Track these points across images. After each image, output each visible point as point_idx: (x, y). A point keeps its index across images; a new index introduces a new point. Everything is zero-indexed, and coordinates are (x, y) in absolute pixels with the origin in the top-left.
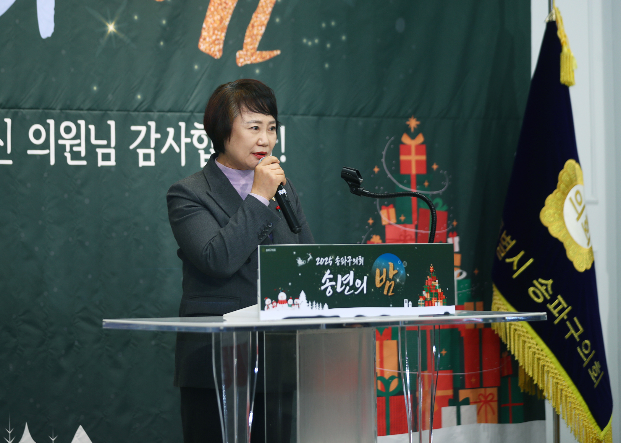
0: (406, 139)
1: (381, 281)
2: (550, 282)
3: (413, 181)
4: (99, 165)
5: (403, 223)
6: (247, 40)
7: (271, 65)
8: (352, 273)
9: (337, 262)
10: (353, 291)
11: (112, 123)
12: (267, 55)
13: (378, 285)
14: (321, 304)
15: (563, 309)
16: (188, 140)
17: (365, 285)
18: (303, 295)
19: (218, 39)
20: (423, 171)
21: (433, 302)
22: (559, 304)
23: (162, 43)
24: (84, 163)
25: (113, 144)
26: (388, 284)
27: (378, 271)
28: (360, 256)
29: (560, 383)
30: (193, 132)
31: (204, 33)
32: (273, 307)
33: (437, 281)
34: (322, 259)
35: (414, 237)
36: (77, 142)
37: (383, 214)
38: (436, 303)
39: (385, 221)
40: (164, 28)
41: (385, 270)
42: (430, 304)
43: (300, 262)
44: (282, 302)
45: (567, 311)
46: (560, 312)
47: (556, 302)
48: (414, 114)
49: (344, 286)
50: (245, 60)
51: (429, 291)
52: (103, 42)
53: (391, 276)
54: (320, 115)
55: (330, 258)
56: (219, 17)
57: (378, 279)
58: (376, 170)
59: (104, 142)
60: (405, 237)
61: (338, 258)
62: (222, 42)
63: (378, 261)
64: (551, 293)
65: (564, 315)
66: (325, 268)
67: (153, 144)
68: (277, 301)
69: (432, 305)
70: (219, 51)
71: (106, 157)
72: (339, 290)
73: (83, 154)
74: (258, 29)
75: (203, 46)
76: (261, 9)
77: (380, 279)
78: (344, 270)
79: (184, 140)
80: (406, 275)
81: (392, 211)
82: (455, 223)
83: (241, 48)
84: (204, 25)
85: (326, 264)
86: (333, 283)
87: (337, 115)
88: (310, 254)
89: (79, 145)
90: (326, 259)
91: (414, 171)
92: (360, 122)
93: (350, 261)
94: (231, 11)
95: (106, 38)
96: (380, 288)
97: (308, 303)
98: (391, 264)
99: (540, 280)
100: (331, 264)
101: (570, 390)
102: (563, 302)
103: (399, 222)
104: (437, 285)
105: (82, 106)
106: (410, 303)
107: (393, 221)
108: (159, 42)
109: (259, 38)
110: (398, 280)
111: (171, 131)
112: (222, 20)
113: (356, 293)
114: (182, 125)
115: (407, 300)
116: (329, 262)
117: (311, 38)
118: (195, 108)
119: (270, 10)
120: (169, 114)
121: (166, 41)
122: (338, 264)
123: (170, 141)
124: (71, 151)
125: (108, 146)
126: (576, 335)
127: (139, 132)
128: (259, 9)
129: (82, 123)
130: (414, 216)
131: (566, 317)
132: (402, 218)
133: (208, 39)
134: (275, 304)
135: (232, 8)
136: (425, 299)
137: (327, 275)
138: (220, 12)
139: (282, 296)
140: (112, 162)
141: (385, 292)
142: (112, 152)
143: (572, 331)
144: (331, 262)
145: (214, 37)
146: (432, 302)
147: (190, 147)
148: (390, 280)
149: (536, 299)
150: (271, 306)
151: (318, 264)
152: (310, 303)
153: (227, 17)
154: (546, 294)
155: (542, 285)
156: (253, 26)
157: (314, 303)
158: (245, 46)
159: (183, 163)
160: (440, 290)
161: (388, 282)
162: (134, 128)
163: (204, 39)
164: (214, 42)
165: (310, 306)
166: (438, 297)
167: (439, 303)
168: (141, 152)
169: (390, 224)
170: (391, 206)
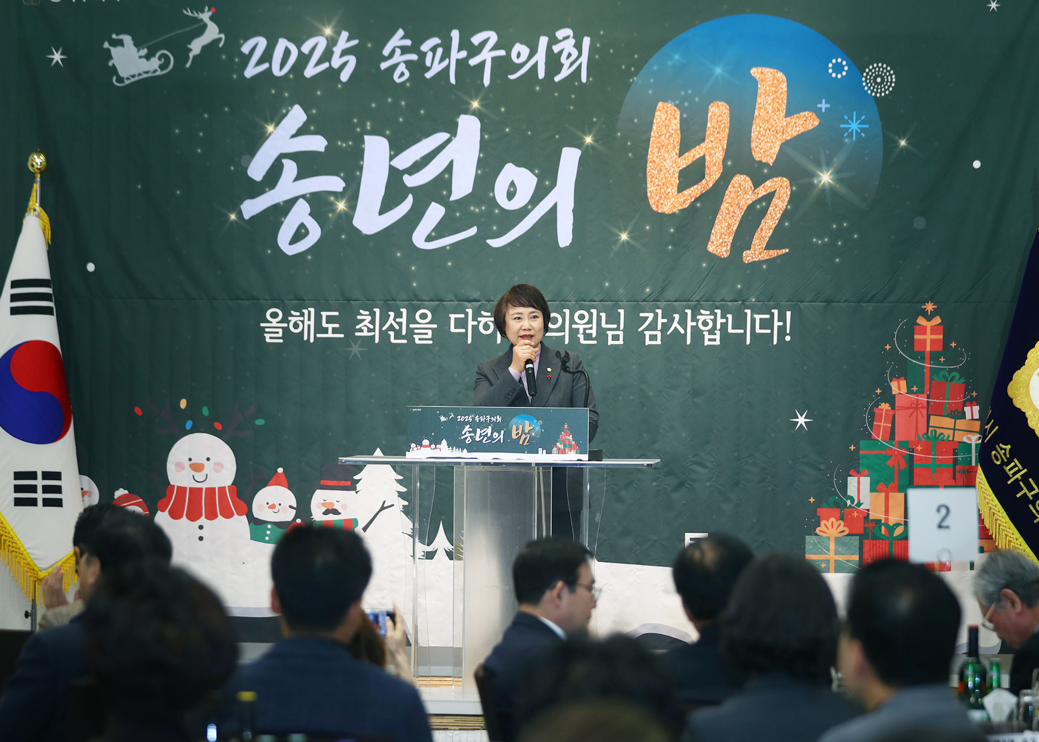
0: (921, 321)
1: (517, 434)
2: (1009, 447)
3: (927, 356)
4: (609, 344)
5: (916, 393)
6: (756, 241)
7: (779, 261)
8: (490, 428)
9: (477, 418)
10: (490, 441)
11: (622, 311)
12: (774, 253)
13: (514, 436)
14: (460, 449)
15: (1019, 471)
16: (694, 324)
17: (502, 437)
18: (444, 442)
19: (725, 242)
20: (939, 348)
21: (567, 451)
22: (1016, 466)
23: (670, 247)
24: (595, 342)
25: (622, 327)
26: (524, 436)
27: (514, 427)
28: (498, 416)
29: (1009, 535)
30: (698, 317)
31: (712, 238)
32: (418, 449)
33: (571, 436)
34: (463, 417)
35: (925, 405)
36: (590, 326)
37: (894, 385)
38: (569, 452)
39: (895, 390)
40: (672, 235)
41: (521, 427)
42: (564, 453)
43: (443, 419)
44: (425, 446)
45: (1022, 472)
46: (1014, 474)
47: (1013, 464)
48: (932, 299)
49: (482, 437)
50: (753, 258)
51: (563, 442)
52: (615, 248)
53: (527, 431)
54: (829, 302)
55: (470, 417)
56: (727, 224)
57: (514, 433)
58: (888, 347)
59: (615, 326)
60: (917, 405)
61: (477, 416)
62: (729, 244)
63: (514, 420)
64: (1008, 456)
65: (1018, 476)
66: (465, 423)
67: (659, 327)
68: (421, 445)
69: (565, 454)
70: (726, 251)
71: (616, 338)
72: (477, 439)
73: (594, 336)
74: (766, 232)
75: (711, 248)
76: (770, 215)
77: (517, 432)
78: (483, 425)
79: (690, 324)
80: (541, 430)
81: (903, 383)
82: (974, 394)
83: (749, 249)
84: (713, 232)
85: (466, 420)
86: (473, 435)
87: (846, 301)
88: (452, 414)
89: (591, 328)
90: (467, 417)
91: (928, 349)
92: (870, 307)
93: (488, 419)
94: (739, 219)
95: (619, 245)
96: (515, 439)
97: (449, 447)
98: (527, 423)
99: (1001, 445)
100: (470, 421)
101: (1018, 542)
102: (1019, 465)
103: (909, 392)
104: (571, 439)
105: (595, 299)
106: (544, 451)
107: (904, 390)
108: (667, 246)
109: (767, 239)
110: (533, 434)
111: (677, 317)
112: (729, 226)
113: (493, 442)
114: (689, 312)
115: (541, 449)
116: (469, 419)
117: (820, 237)
118: (701, 298)
119: (779, 216)
120: (675, 303)
121: (674, 245)
122: (478, 421)
123: (675, 324)
124: (584, 333)
125: (618, 329)
126: (1030, 495)
127: (647, 318)
128: (768, 216)
129: (594, 311)
130: (927, 387)
131: (1020, 478)
132: (915, 389)
133: (715, 243)
134: (419, 447)
135: (740, 216)
136: (559, 449)
137: (467, 428)
138: (729, 219)
139: (426, 442)
140: (621, 342)
141: (521, 442)
142: (621, 334)
143: (1025, 490)
144: (471, 419)
145: (721, 241)
146: (565, 451)
147: (695, 329)
148: (526, 434)
149: (995, 461)
150: (415, 449)
151: (458, 420)
152: (451, 448)
153: (736, 224)
154: (1003, 457)
155: (1002, 449)
156: (762, 230)
157: (455, 448)
158: (752, 246)
159: (689, 342)
160: (573, 443)
161: (523, 435)
162: (642, 315)
163: (712, 242)
164: (721, 244)
165: (451, 450)
166: (571, 448)
167: (572, 452)
168: (647, 334)
169: (900, 394)
170: (903, 378)
